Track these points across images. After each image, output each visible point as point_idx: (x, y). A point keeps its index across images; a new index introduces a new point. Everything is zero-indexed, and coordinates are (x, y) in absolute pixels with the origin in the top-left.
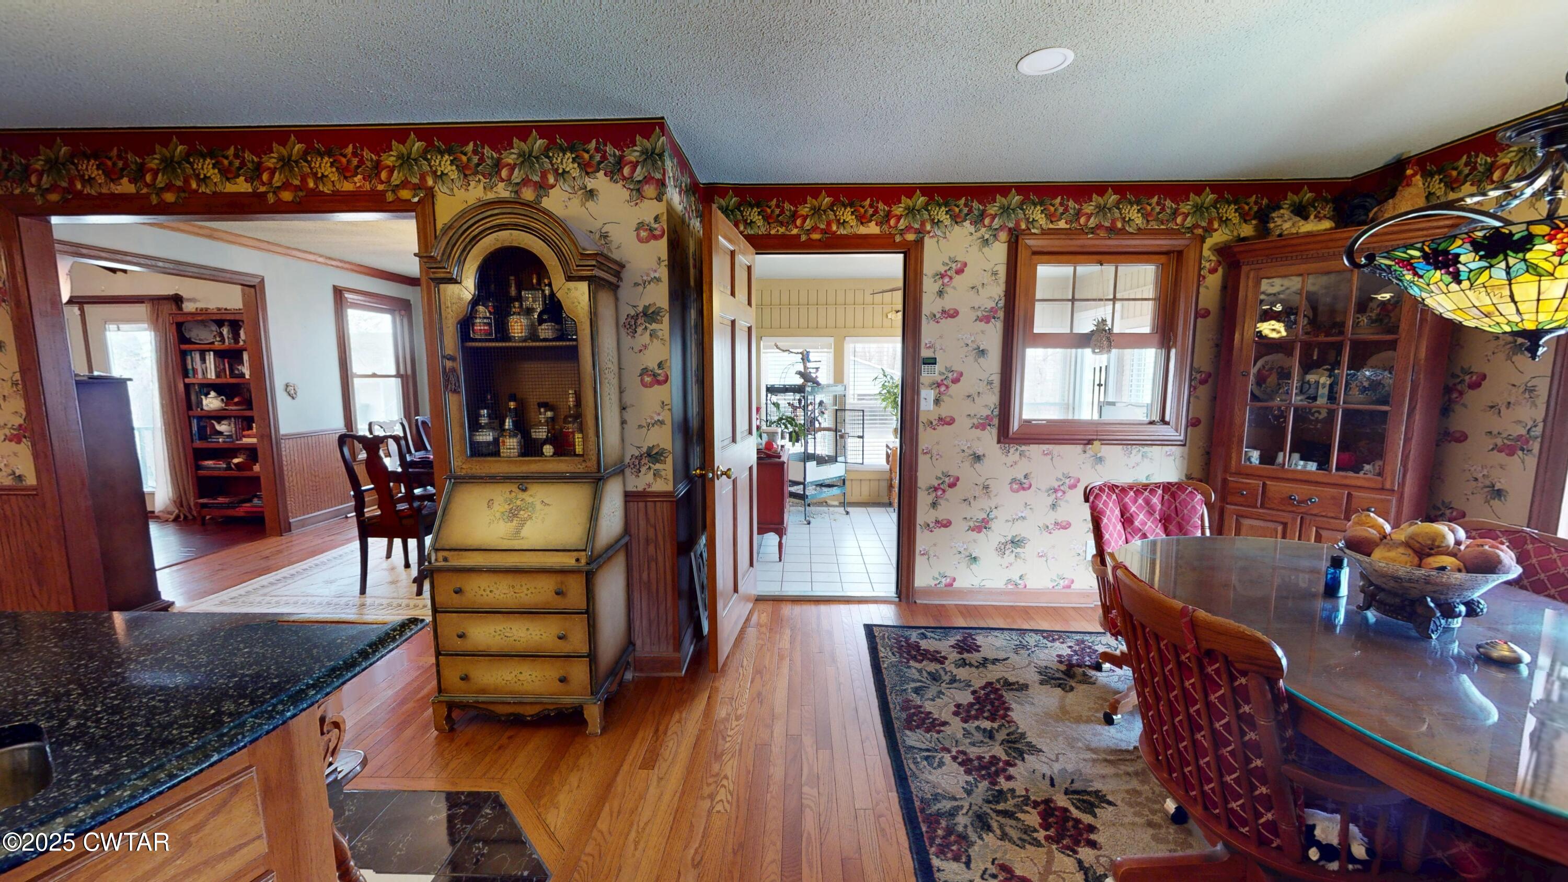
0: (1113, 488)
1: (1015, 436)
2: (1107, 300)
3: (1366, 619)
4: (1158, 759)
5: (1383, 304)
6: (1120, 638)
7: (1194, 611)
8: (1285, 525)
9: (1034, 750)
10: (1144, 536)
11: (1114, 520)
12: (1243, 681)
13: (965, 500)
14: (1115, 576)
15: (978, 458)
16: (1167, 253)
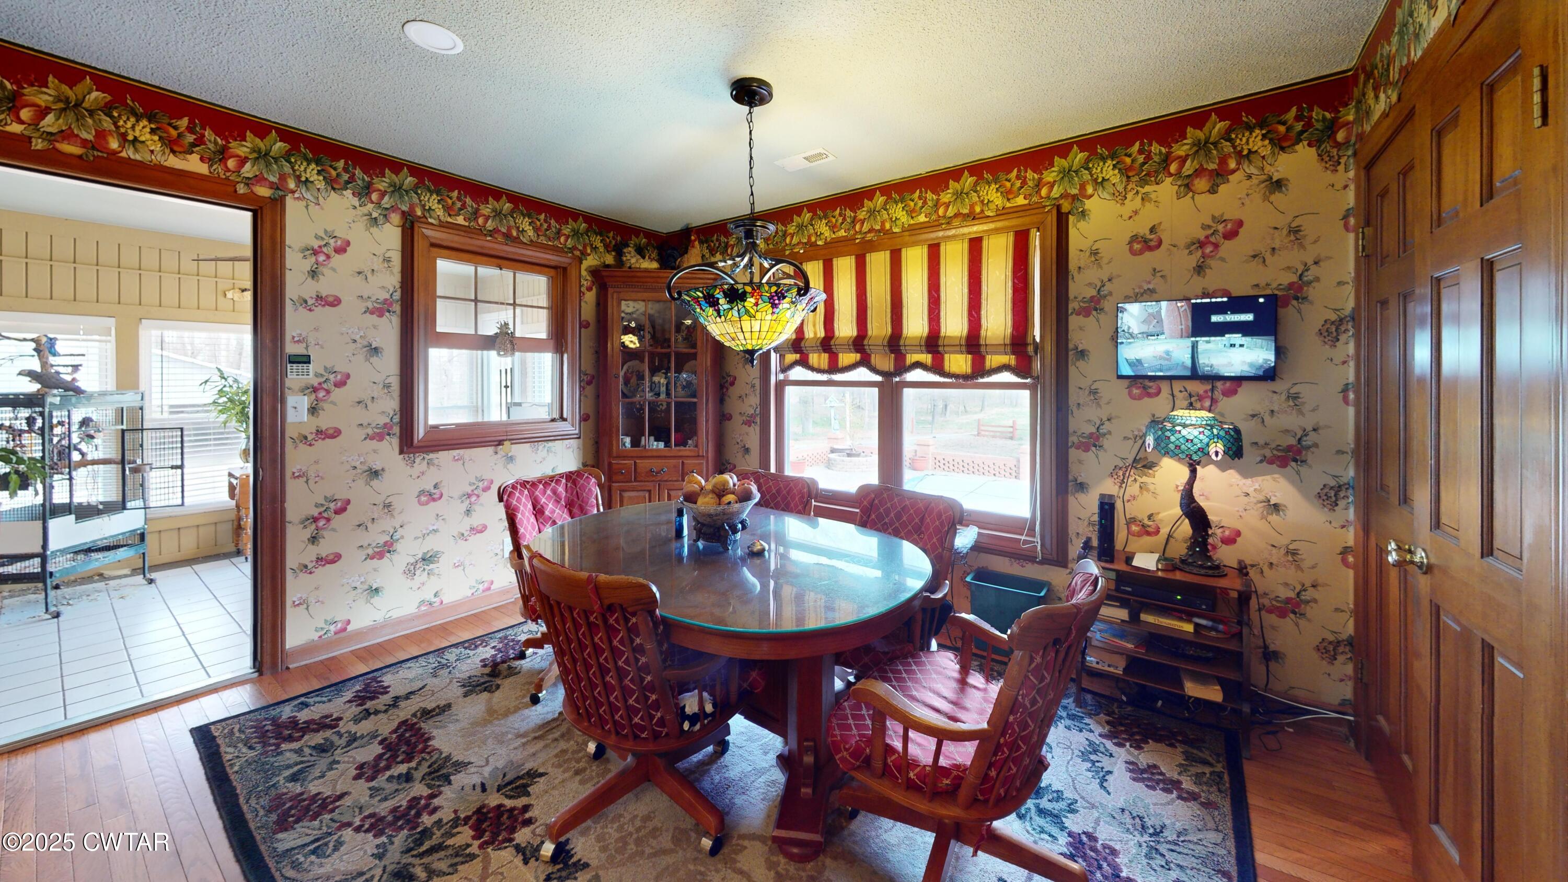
0: (524, 484)
1: (420, 444)
2: (508, 304)
3: (698, 547)
4: (579, 714)
5: (688, 327)
6: (539, 621)
7: (597, 576)
8: (650, 491)
9: (461, 766)
10: (554, 523)
11: (527, 514)
12: (634, 620)
13: (359, 526)
14: (532, 566)
15: (375, 474)
16: (555, 268)
